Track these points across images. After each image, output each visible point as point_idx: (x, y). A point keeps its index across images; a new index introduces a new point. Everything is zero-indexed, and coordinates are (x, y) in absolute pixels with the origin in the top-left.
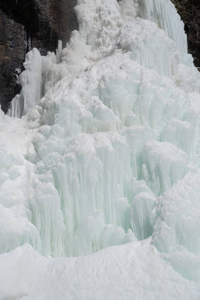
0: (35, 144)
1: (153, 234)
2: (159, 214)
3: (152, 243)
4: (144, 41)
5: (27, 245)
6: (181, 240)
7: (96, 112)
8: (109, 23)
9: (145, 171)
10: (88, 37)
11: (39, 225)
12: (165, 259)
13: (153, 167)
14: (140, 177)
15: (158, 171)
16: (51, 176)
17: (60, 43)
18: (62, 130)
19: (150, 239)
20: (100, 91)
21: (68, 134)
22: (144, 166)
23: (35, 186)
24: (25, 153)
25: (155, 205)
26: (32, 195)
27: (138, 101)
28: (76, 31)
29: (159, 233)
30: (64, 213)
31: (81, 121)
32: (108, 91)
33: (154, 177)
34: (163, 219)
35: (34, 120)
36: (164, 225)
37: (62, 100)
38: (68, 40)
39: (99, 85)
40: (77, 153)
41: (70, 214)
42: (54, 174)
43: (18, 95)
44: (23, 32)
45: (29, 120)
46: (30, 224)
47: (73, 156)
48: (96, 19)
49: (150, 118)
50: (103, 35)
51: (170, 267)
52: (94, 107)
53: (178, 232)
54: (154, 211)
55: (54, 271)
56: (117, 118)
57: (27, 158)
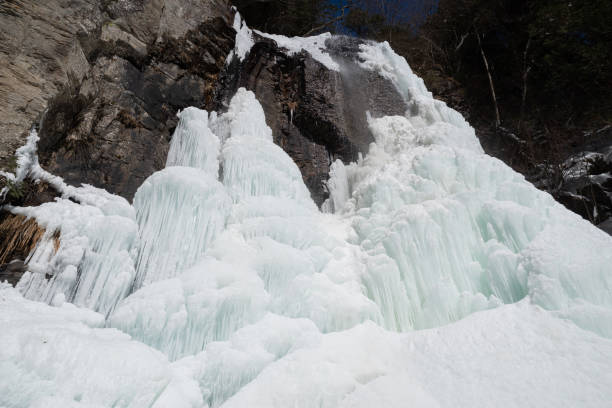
0: (355, 227)
1: (530, 292)
2: (529, 269)
3: (532, 303)
4: (446, 134)
5: (368, 322)
6: (573, 294)
7: (416, 186)
8: (404, 132)
9: (492, 231)
10: (385, 148)
11: (379, 301)
12: (561, 317)
13: (500, 224)
14: (487, 238)
15: (509, 228)
16: (382, 247)
17: (360, 155)
18: (384, 207)
19: (527, 299)
20: (414, 169)
21: (390, 209)
22: (489, 225)
23: (365, 261)
24: (346, 237)
25: (519, 261)
26: (364, 270)
27: (459, 170)
28: (373, 144)
29: (541, 288)
30: (405, 284)
31: (402, 196)
32: (424, 167)
33: (504, 234)
34: (538, 273)
35: (348, 211)
36: (542, 277)
37: (378, 180)
38: (368, 152)
39: (413, 165)
40: (408, 220)
41: (413, 286)
42: (385, 244)
43: (327, 200)
44: (325, 152)
45: (343, 212)
46: (368, 300)
47: (405, 222)
48: (390, 132)
49: (478, 185)
50: (400, 141)
51: (573, 326)
52: (413, 182)
53: (565, 284)
54: (520, 267)
55: (412, 346)
56: (441, 189)
57: (349, 241)
